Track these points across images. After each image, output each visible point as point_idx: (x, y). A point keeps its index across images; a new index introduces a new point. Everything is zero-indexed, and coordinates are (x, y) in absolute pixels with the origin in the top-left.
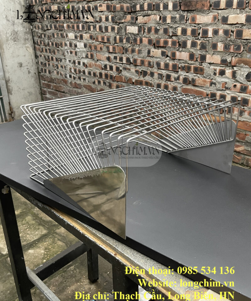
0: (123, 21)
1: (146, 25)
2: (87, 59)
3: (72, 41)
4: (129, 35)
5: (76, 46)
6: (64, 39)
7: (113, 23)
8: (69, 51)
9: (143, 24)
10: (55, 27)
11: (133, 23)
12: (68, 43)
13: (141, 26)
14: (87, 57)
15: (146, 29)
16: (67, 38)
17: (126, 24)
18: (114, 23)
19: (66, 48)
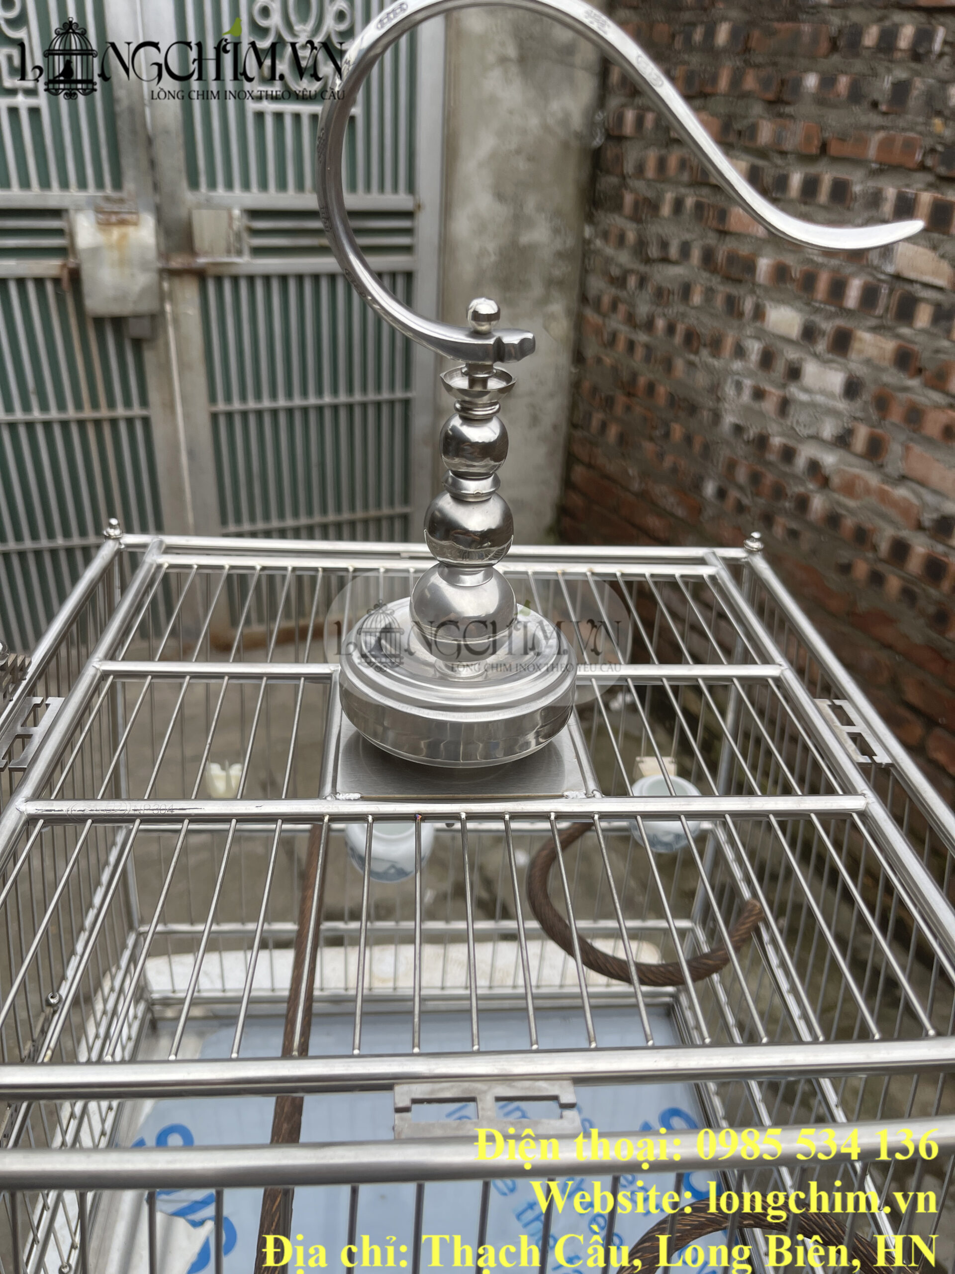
2: (842, 452)
3: (779, 344)
5: (794, 373)
6: (735, 323)
8: (748, 383)
10: (708, 257)
12: (754, 348)
14: (843, 441)
16: (758, 324)
19: (737, 365)
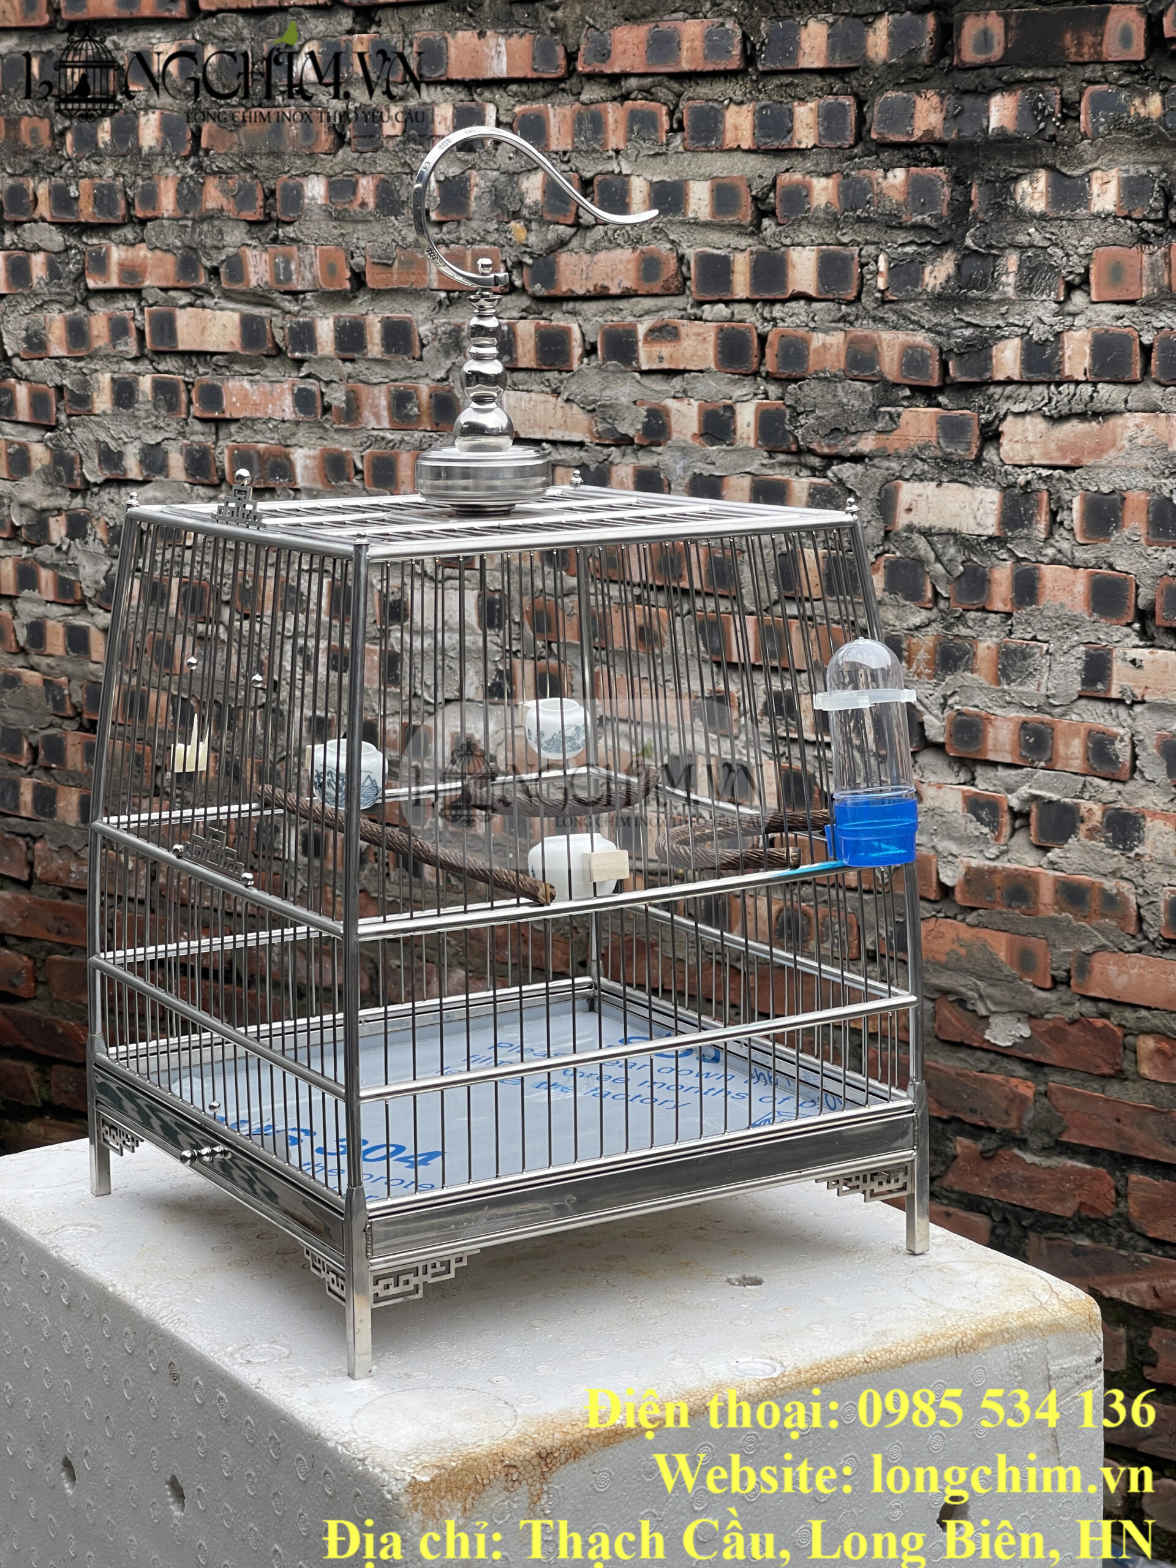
0: (867, 444)
1: (1072, 476)
4: (922, 543)
7: (771, 453)
9: (1045, 472)
11: (961, 463)
13: (1028, 483)
15: (1076, 504)
17: (894, 465)
18: (781, 457)
